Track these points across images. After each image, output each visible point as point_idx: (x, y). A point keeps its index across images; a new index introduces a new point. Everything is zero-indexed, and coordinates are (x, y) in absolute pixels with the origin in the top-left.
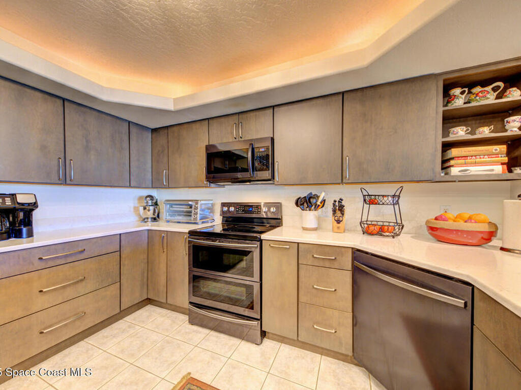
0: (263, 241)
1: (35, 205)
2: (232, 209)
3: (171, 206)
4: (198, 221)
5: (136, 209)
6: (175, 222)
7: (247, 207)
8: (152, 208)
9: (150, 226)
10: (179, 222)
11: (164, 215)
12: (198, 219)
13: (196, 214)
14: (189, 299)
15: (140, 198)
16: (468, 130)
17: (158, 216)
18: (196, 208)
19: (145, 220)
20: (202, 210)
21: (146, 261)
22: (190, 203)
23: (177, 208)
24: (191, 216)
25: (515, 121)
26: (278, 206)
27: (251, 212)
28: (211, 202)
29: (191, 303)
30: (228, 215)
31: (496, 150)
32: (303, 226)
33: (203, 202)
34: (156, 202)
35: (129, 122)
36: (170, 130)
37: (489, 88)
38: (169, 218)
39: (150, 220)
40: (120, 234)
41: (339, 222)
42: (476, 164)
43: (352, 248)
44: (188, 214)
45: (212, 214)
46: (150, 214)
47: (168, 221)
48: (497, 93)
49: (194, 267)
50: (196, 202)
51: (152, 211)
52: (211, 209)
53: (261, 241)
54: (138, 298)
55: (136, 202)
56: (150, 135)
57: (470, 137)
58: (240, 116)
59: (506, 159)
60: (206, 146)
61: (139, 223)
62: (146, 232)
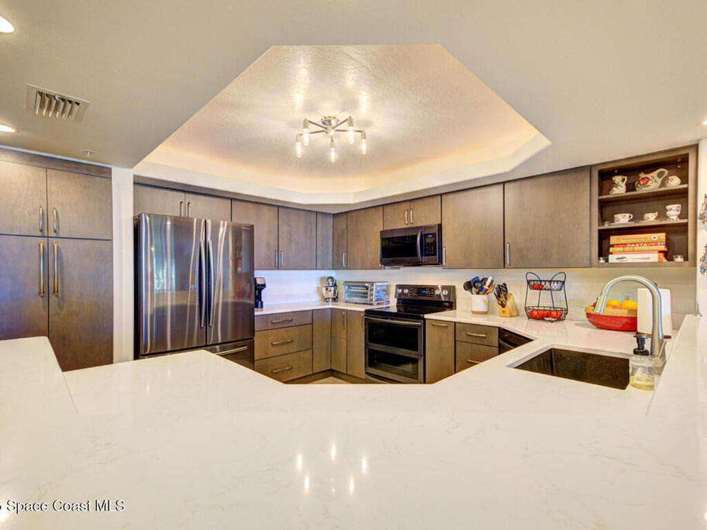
0: (427, 321)
1: (264, 286)
2: (406, 291)
3: (349, 287)
4: (374, 302)
5: (319, 290)
6: (353, 303)
7: (420, 289)
8: (332, 289)
9: (330, 305)
10: (356, 303)
11: (343, 295)
12: (374, 300)
13: (372, 295)
14: (365, 370)
15: (322, 279)
16: (630, 217)
17: (337, 297)
18: (372, 290)
19: (326, 300)
20: (377, 292)
21: (329, 335)
22: (366, 285)
23: (354, 290)
24: (367, 297)
25: (671, 209)
26: (451, 289)
27: (424, 295)
28: (386, 284)
29: (367, 373)
30: (403, 297)
31: (654, 238)
32: (474, 310)
33: (378, 284)
34: (336, 283)
35: (317, 212)
36: (350, 215)
37: (655, 174)
38: (347, 299)
39: (330, 300)
40: (313, 310)
41: (503, 306)
42: (633, 252)
43: (499, 328)
44: (365, 295)
45: (387, 296)
46: (331, 294)
47: (347, 302)
48: (662, 178)
49: (370, 341)
50: (372, 283)
51: (332, 292)
52: (387, 292)
53: (425, 320)
54: (324, 366)
55: (319, 282)
56: (331, 220)
57: (633, 224)
58: (412, 203)
59: (663, 248)
60: (381, 232)
61: (322, 302)
62: (330, 310)
